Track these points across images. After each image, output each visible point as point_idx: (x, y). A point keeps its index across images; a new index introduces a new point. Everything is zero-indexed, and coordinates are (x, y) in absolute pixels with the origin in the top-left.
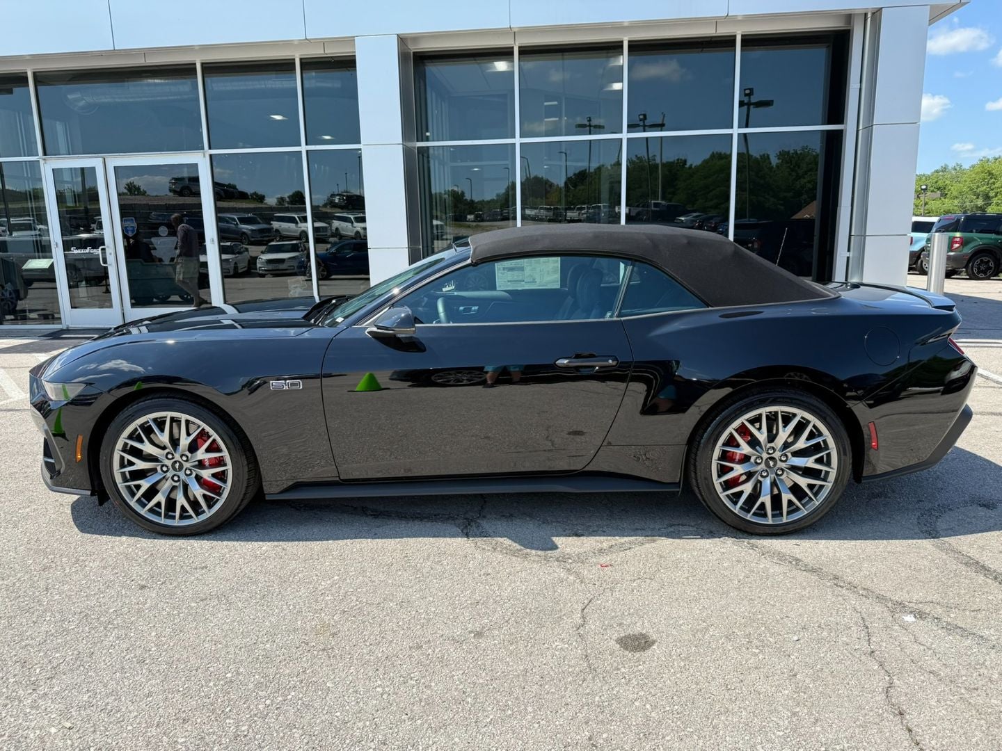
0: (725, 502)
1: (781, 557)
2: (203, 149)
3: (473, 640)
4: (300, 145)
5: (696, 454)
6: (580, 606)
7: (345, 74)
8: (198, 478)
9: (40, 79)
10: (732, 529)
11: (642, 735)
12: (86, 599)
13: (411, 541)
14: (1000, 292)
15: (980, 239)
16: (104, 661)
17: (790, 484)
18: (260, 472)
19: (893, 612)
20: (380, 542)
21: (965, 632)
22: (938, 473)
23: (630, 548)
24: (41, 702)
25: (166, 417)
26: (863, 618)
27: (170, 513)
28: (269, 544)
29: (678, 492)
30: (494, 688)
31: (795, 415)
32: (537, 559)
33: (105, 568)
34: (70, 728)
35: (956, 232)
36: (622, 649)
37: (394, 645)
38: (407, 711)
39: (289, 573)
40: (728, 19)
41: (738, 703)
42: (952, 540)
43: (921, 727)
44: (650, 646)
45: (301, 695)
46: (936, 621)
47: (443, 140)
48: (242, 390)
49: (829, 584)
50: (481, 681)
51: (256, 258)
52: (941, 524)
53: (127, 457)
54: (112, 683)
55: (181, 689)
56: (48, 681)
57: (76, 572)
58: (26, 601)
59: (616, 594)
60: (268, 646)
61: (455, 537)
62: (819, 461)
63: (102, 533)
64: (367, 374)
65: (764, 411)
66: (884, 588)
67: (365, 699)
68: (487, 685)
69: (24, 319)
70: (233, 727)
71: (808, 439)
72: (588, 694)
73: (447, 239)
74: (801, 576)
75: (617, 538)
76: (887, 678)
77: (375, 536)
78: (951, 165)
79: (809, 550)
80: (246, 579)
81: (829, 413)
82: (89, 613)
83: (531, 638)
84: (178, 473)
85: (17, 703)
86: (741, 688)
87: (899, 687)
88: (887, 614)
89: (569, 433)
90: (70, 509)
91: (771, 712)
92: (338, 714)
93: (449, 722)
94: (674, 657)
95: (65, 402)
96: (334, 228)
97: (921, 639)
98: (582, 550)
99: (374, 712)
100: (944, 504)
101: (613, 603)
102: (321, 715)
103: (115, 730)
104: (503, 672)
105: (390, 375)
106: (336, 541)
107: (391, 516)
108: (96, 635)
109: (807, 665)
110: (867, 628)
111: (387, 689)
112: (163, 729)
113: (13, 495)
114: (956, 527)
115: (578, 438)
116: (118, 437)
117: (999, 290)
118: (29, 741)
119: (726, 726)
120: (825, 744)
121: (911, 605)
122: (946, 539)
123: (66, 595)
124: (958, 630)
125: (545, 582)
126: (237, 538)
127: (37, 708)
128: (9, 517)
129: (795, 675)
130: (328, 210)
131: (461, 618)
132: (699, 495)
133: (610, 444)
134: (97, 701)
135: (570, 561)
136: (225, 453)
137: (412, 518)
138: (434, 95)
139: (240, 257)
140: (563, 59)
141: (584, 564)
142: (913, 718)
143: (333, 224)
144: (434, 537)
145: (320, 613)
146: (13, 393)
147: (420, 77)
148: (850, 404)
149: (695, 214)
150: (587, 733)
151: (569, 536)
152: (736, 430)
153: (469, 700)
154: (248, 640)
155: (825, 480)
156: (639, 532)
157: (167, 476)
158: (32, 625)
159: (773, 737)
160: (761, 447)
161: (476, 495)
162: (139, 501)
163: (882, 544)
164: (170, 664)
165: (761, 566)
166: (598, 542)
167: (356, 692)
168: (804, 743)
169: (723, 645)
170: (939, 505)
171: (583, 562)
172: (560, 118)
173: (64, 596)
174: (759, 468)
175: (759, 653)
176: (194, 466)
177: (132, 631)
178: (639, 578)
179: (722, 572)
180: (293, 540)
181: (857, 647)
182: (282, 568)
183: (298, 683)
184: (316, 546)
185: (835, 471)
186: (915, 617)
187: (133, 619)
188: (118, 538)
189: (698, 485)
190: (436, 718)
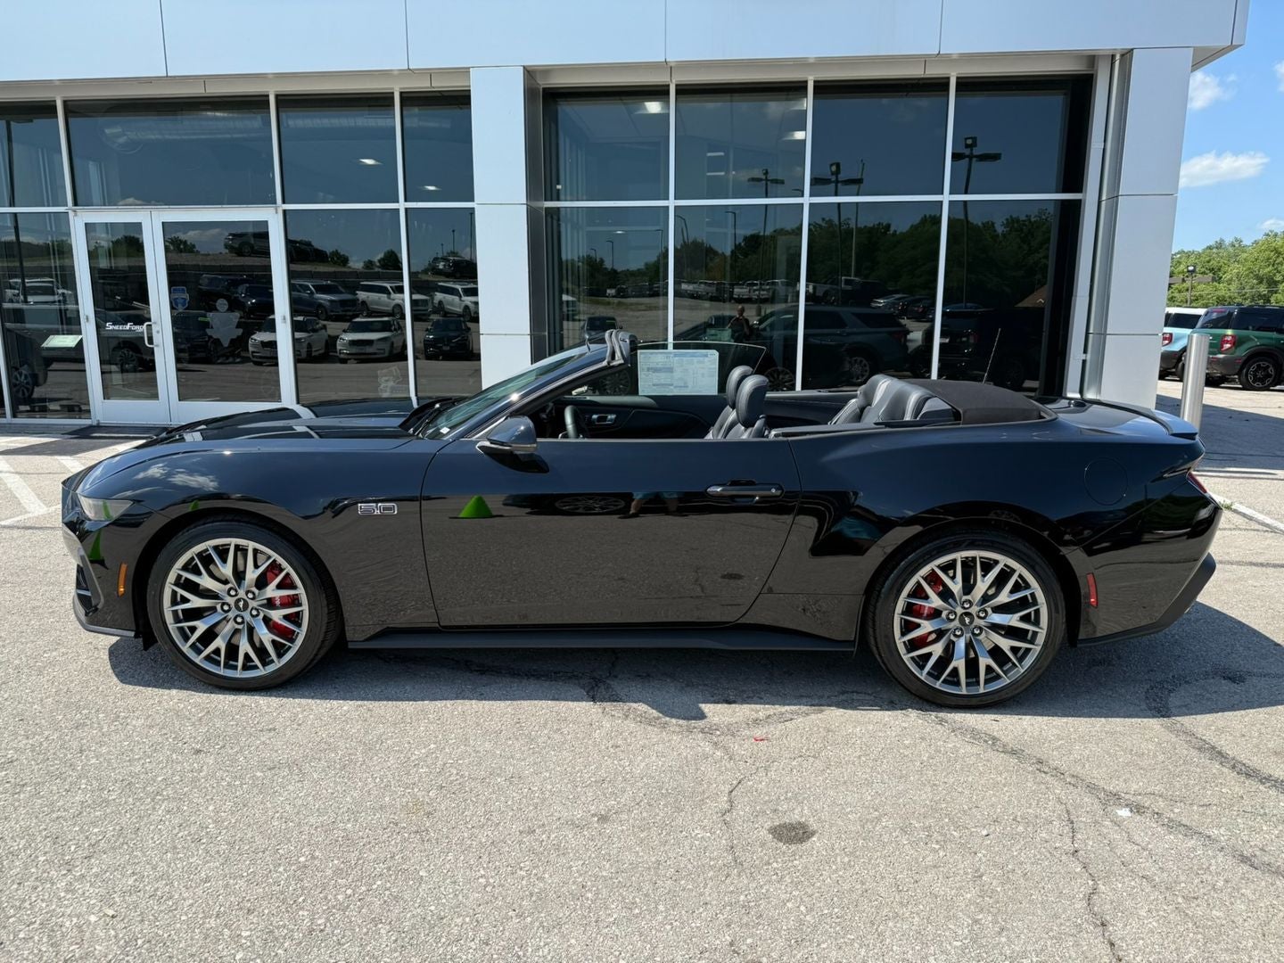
0: (909, 666)
1: (975, 734)
2: (275, 203)
3: (596, 825)
4: (398, 202)
5: (875, 607)
6: (727, 788)
7: (456, 112)
8: (267, 620)
9: (73, 109)
10: (917, 699)
11: (793, 941)
12: (128, 764)
13: (525, 704)
14: (1280, 407)
15: (1257, 338)
16: (152, 838)
17: (989, 646)
18: (342, 615)
19: (1105, 805)
20: (487, 704)
21: (1189, 831)
22: (1177, 637)
23: (791, 719)
24: (77, 885)
25: (229, 545)
26: (1068, 811)
27: (231, 662)
28: (351, 703)
29: (853, 652)
30: (620, 882)
31: (996, 562)
32: (677, 730)
33: (151, 727)
34: (113, 917)
35: (1227, 328)
36: (775, 840)
37: (501, 829)
38: (515, 906)
39: (375, 739)
40: (940, 58)
41: (910, 907)
42: (1187, 721)
43: (1126, 941)
44: (809, 838)
45: (388, 885)
46: (1156, 816)
47: (578, 200)
48: (323, 512)
49: (1031, 769)
50: (604, 874)
51: (337, 337)
52: (1174, 700)
53: (181, 592)
54: (162, 864)
55: (245, 874)
56: (86, 861)
57: (116, 731)
58: (57, 764)
59: (772, 774)
60: (349, 825)
61: (579, 701)
62: (1025, 619)
63: (147, 684)
64: (476, 497)
65: (959, 556)
66: (1097, 775)
67: (465, 891)
68: (611, 878)
69: (44, 411)
70: (307, 920)
71: (1012, 592)
72: (732, 892)
73: (580, 320)
74: (998, 759)
75: (777, 706)
76: (1091, 883)
77: (482, 697)
78: (1228, 240)
79: (1010, 727)
80: (323, 745)
81: (1038, 560)
82: (133, 780)
83: (666, 825)
84: (242, 613)
85: (49, 886)
86: (915, 890)
87: (1103, 893)
88: (1097, 807)
89: (724, 577)
90: (107, 653)
91: (948, 918)
92: (433, 908)
93: (564, 920)
94: (837, 851)
95: (107, 523)
96: (436, 301)
97: (1136, 838)
98: (733, 720)
99: (475, 907)
100: (1180, 675)
101: (767, 785)
102: (412, 909)
103: (167, 920)
104: (630, 864)
105: (503, 499)
106: (433, 702)
107: (501, 673)
108: (142, 808)
109: (995, 865)
110: (1072, 823)
111: (491, 881)
112: (224, 920)
113: (36, 635)
114: (1192, 703)
115: (733, 583)
116: (171, 567)
117: (1279, 405)
118: (64, 930)
119: (894, 934)
120: (1010, 957)
121: (1127, 797)
122: (1179, 719)
123: (105, 759)
124: (1182, 828)
125: (686, 758)
126: (313, 694)
127: (73, 891)
128: (31, 662)
129: (981, 876)
130: (430, 277)
131: (583, 799)
132: (877, 656)
133: (770, 591)
134: (145, 886)
135: (718, 733)
136: (301, 591)
137: (526, 675)
138: (568, 141)
139: (315, 336)
140: (731, 101)
141: (734, 737)
142: (1117, 930)
143: (436, 297)
144: (553, 699)
145: (413, 789)
146: (32, 506)
147: (551, 118)
148: (1064, 551)
149: (898, 296)
150: (728, 938)
151: (718, 703)
152: (925, 579)
153: (589, 895)
154: (325, 818)
155: (1032, 642)
156: (804, 700)
157: (229, 617)
158: (64, 793)
159: (949, 948)
160: (955, 600)
161: (606, 650)
162: (193, 646)
163: (1099, 723)
164: (231, 845)
165: (950, 746)
166: (753, 710)
167: (455, 882)
168: (985, 956)
169: (898, 839)
170: (1173, 677)
171: (733, 735)
172: (727, 172)
173: (101, 759)
174: (952, 625)
175: (940, 849)
176: (262, 606)
177: (186, 803)
178: (801, 756)
179: (901, 751)
180: (380, 700)
181: (1057, 845)
182: (367, 732)
183: (385, 871)
184: (408, 707)
185: (1044, 632)
186: (1131, 811)
187: (185, 789)
188: (167, 692)
189: (876, 643)
190: (550, 915)
